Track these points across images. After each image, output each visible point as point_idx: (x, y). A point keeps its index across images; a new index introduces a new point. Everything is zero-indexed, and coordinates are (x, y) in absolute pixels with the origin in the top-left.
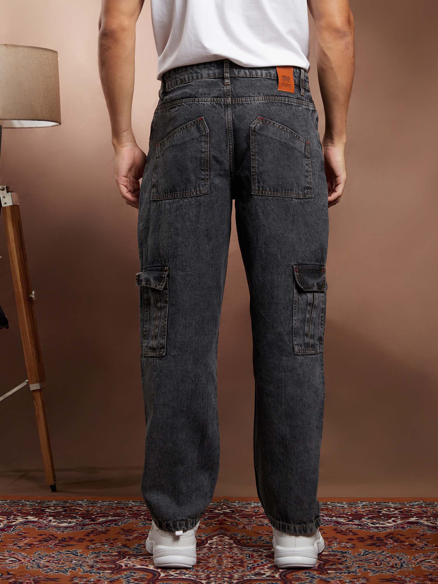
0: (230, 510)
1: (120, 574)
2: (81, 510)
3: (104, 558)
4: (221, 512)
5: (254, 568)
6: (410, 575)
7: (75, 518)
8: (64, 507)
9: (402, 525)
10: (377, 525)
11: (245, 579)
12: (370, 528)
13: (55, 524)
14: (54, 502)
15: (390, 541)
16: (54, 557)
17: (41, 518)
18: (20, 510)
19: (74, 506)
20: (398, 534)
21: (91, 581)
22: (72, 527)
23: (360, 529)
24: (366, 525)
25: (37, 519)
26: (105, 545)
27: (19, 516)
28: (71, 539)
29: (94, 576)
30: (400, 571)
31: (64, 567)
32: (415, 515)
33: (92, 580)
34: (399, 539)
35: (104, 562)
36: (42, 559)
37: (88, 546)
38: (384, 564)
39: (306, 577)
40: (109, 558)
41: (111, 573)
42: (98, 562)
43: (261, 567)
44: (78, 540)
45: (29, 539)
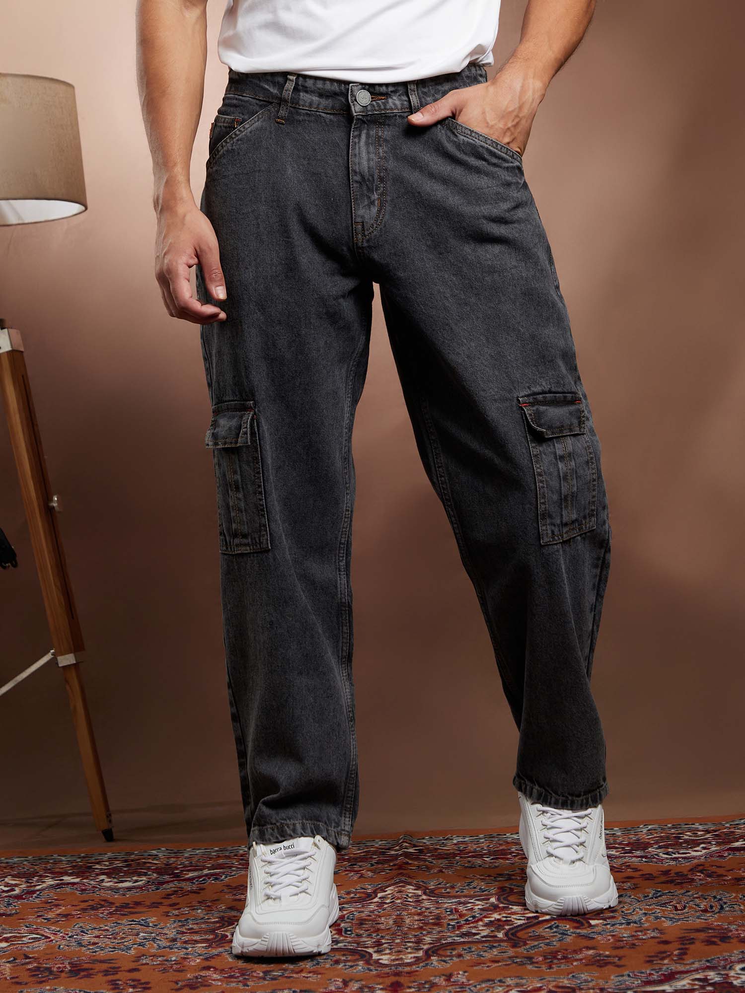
0: (416, 850)
1: (222, 947)
2: (156, 864)
3: (195, 927)
4: (400, 852)
5: (460, 927)
6: (736, 921)
7: (145, 874)
8: (126, 861)
9: (720, 853)
10: (674, 856)
11: (444, 942)
12: (663, 860)
13: (111, 884)
14: (109, 854)
15: (700, 876)
16: (107, 930)
17: (87, 878)
18: (49, 869)
19: (144, 859)
20: (712, 866)
21: (171, 961)
22: (140, 888)
23: (646, 862)
24: (656, 857)
25: (79, 879)
26: (198, 909)
27: (48, 876)
28: (137, 904)
29: (177, 952)
30: (720, 917)
31: (125, 943)
32: (741, 837)
33: (174, 959)
34: (716, 873)
35: (196, 933)
36: (87, 933)
37: (168, 912)
38: (691, 908)
39: (553, 934)
40: (203, 926)
41: (206, 946)
42: (183, 933)
43: (472, 925)
44: (149, 904)
45: (64, 908)
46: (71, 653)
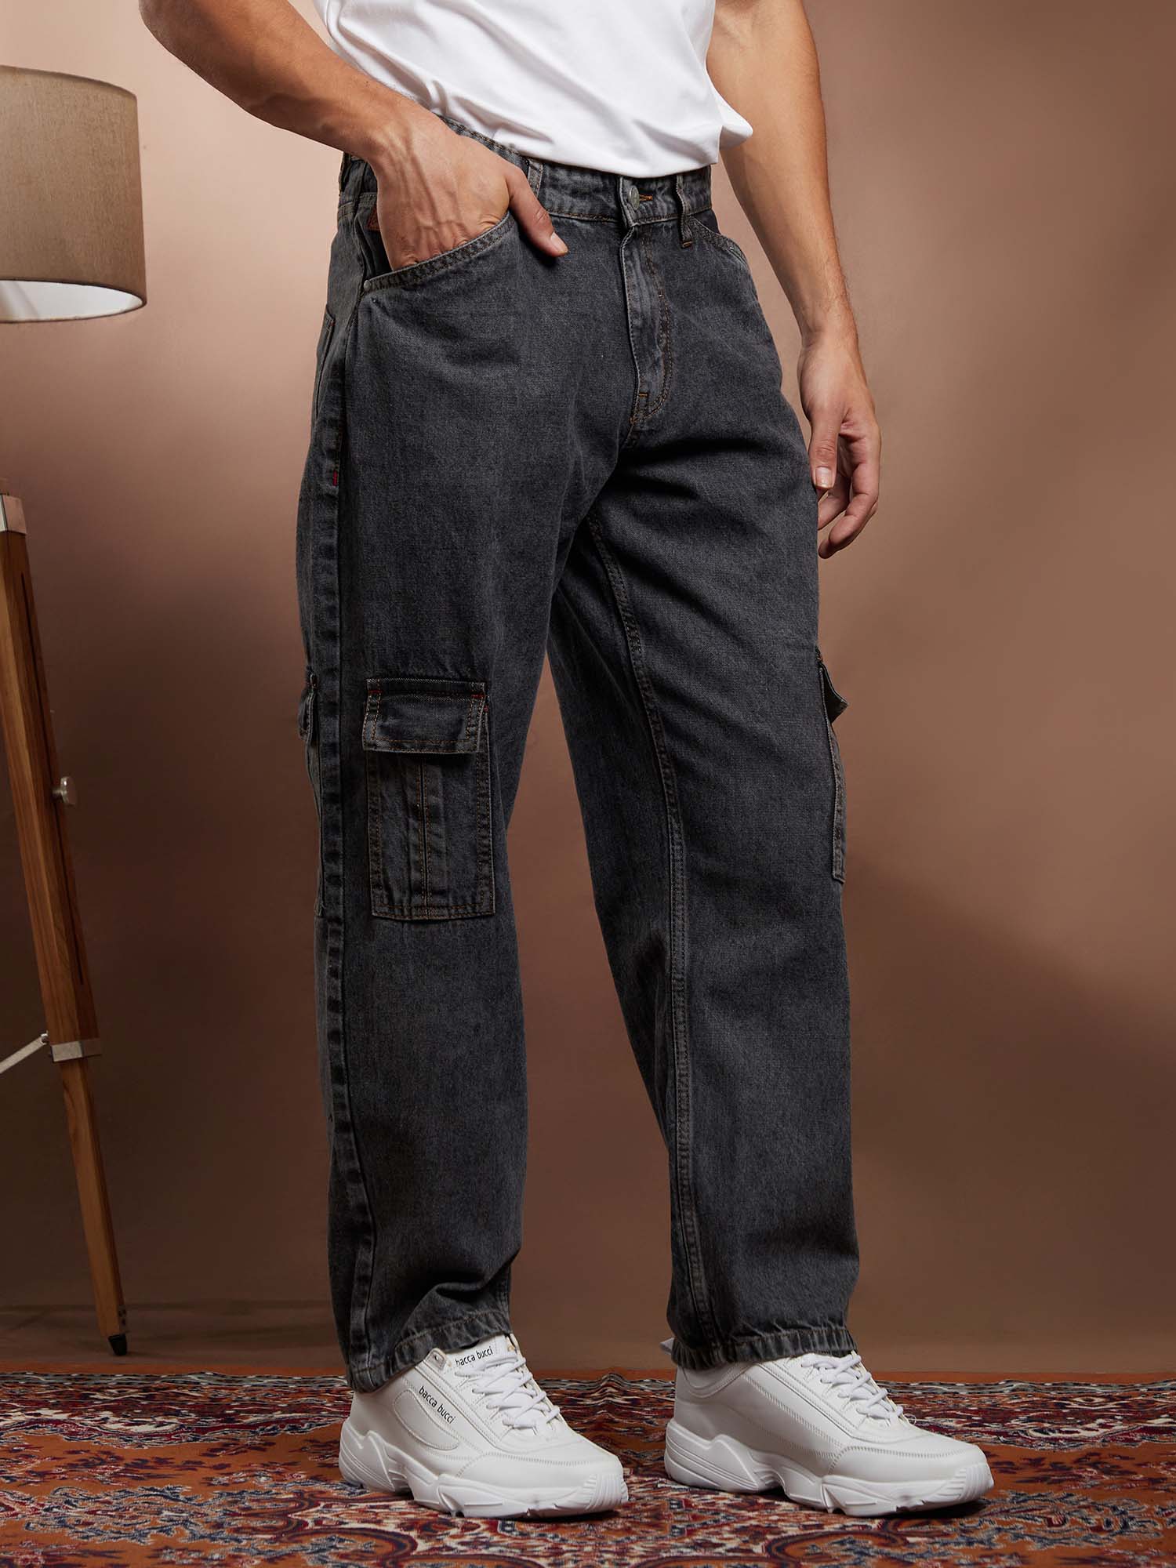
0: (626, 1400)
1: (296, 1542)
2: (196, 1397)
3: (255, 1506)
4: (601, 1402)
5: (691, 1533)
6: (1147, 1549)
7: (177, 1414)
8: (145, 1390)
9: (1128, 1434)
10: (1052, 1435)
11: (664, 1555)
12: (1034, 1440)
13: (119, 1426)
14: (119, 1377)
15: (1091, 1472)
16: (109, 1503)
17: (80, 1414)
18: (19, 1396)
19: (177, 1388)
20: (1114, 1456)
21: (212, 1560)
22: (168, 1435)
23: (1005, 1442)
24: (1022, 1435)
25: (67, 1415)
26: (260, 1477)
27: (16, 1407)
28: (161, 1462)
29: (220, 1546)
30: (1120, 1539)
31: (137, 1526)
32: (1164, 1411)
33: (216, 1556)
34: (1118, 1467)
35: (256, 1515)
36: (75, 1506)
37: (211, 1479)
38: (1074, 1522)
39: (844, 1553)
40: (268, 1505)
41: (271, 1539)
42: (234, 1514)
43: (712, 1530)
44: (180, 1463)
45: (39, 1462)
46: (76, 1040)
